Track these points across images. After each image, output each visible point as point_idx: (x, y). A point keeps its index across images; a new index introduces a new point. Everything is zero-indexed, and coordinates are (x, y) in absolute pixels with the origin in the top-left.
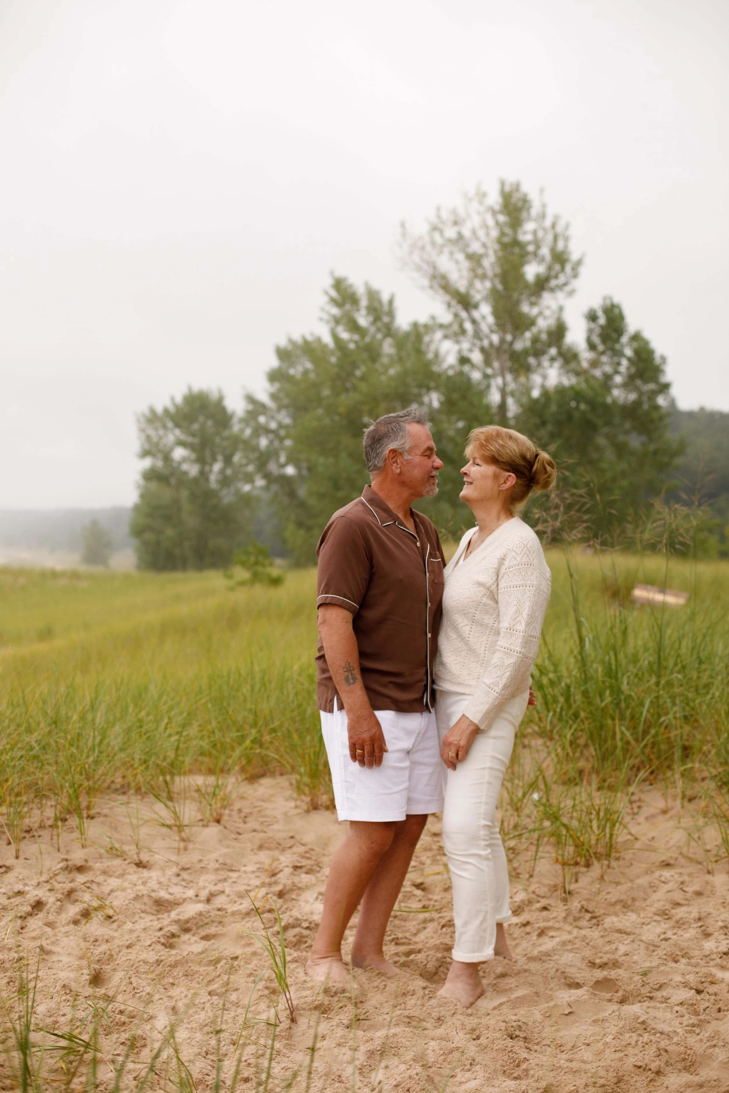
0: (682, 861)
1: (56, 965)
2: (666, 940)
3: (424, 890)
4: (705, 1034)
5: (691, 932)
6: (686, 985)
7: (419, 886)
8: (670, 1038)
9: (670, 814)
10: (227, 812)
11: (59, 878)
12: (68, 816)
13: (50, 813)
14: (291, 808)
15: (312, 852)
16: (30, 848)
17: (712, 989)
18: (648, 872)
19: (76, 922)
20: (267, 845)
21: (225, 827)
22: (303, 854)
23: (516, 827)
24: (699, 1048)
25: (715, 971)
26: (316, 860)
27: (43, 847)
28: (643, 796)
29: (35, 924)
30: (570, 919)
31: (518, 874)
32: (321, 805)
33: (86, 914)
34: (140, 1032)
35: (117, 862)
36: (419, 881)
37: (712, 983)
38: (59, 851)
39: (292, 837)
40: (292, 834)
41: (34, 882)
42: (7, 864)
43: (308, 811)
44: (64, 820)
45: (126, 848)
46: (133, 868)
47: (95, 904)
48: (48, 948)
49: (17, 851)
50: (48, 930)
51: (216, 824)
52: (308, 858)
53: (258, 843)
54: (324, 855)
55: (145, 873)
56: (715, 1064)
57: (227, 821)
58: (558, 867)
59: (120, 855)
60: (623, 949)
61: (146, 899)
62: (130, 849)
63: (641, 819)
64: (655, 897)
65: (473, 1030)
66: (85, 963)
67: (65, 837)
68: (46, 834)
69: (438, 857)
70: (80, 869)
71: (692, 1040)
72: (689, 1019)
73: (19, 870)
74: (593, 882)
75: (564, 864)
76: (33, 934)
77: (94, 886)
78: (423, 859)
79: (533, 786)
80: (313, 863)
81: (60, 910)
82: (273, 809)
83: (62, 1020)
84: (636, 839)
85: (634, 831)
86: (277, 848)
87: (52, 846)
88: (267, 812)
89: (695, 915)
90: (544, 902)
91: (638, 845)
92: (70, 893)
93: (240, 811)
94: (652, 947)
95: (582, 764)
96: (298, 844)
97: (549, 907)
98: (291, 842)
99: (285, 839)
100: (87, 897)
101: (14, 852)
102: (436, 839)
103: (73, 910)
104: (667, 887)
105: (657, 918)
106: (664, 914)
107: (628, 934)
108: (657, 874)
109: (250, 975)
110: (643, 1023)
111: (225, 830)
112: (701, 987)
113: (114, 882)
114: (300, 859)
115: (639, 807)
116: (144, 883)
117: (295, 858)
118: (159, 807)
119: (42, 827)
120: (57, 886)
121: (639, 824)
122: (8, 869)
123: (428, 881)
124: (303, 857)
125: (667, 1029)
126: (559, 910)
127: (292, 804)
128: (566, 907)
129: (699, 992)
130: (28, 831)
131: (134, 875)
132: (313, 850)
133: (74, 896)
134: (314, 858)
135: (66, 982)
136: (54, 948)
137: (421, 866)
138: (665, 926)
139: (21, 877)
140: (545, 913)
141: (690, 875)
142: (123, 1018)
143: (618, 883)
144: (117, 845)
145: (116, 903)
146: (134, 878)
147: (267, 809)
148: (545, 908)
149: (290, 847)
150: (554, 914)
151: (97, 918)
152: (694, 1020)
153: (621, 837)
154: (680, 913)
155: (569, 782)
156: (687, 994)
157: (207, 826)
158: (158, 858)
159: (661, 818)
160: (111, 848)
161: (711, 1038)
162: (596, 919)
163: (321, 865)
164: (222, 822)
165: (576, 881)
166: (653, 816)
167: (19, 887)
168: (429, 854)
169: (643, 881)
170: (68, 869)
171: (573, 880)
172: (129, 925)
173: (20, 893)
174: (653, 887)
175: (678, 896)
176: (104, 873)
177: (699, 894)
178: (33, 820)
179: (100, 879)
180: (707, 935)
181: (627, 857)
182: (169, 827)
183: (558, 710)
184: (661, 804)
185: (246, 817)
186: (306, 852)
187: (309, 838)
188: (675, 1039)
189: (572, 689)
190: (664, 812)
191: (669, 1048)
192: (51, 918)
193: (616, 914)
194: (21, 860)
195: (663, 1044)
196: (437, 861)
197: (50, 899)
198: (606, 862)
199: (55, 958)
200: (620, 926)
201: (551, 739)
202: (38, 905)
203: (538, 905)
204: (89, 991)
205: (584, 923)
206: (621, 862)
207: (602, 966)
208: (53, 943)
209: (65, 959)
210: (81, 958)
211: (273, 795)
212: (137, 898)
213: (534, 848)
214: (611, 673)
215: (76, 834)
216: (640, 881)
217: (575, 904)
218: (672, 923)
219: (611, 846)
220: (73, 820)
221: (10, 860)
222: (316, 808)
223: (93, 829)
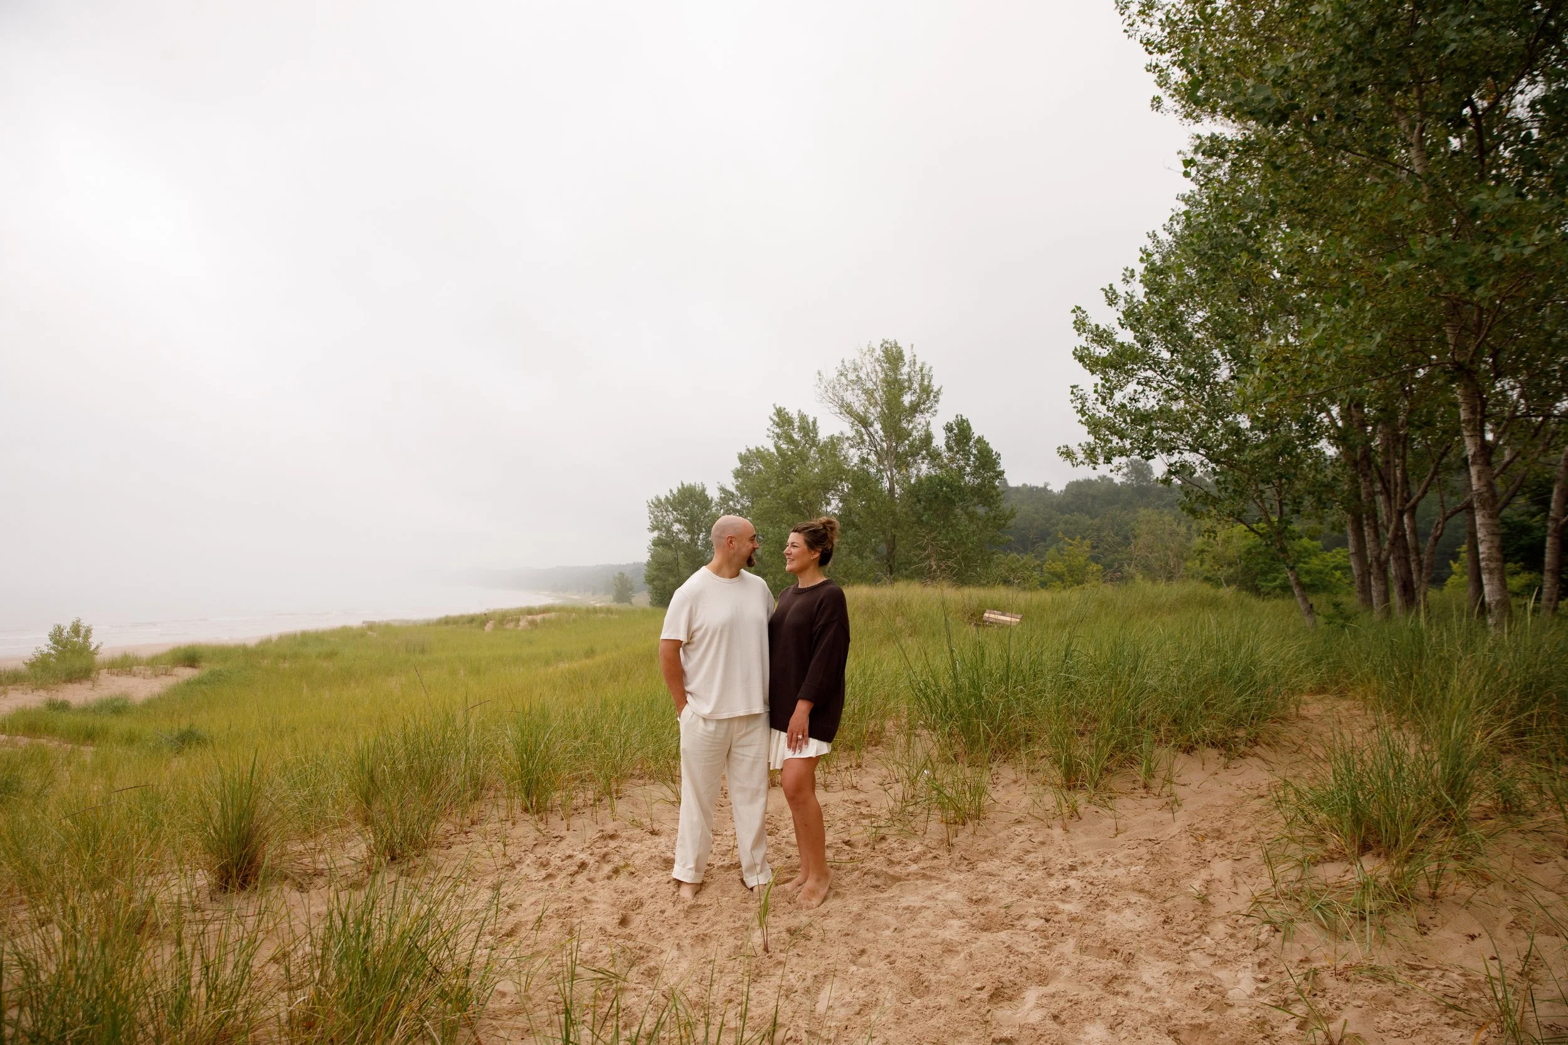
0: (1029, 818)
1: (596, 911)
2: (1021, 880)
3: (850, 845)
4: (1054, 955)
5: (1039, 873)
6: (1037, 915)
7: (847, 843)
8: (1029, 957)
9: (1020, 783)
11: (597, 845)
12: (603, 798)
13: (590, 794)
16: (577, 822)
17: (1057, 918)
18: (1007, 827)
19: (609, 878)
23: (913, 797)
24: (1050, 966)
25: (1057, 903)
27: (586, 821)
28: (1000, 771)
29: (581, 879)
30: (953, 865)
33: (616, 871)
34: (652, 964)
35: (638, 831)
36: (847, 839)
37: (1056, 913)
38: (597, 824)
41: (580, 848)
42: (561, 835)
44: (600, 800)
45: (643, 820)
46: (648, 836)
47: (622, 864)
48: (590, 898)
49: (568, 825)
50: (590, 884)
55: (657, 839)
56: (1062, 978)
58: (943, 825)
59: (640, 826)
60: (991, 888)
61: (657, 859)
62: (646, 821)
63: (999, 787)
64: (1012, 846)
65: (889, 956)
66: (615, 909)
67: (603, 813)
68: (588, 811)
70: (612, 837)
71: (1045, 959)
72: (1042, 942)
73: (570, 838)
74: (968, 837)
75: (947, 824)
76: (580, 887)
77: (622, 850)
79: (925, 766)
81: (598, 869)
83: (599, 955)
84: (996, 803)
85: (994, 796)
87: (593, 820)
89: (1040, 859)
90: (935, 853)
91: (998, 808)
92: (605, 856)
94: (1012, 886)
95: (957, 748)
97: (938, 857)
100: (616, 858)
101: (565, 826)
102: (857, 807)
103: (607, 868)
104: (1020, 839)
105: (1014, 863)
106: (1019, 860)
107: (995, 876)
108: (1013, 829)
109: (731, 916)
110: (1008, 947)
112: (1048, 917)
113: (635, 846)
115: (998, 779)
116: (656, 847)
118: (665, 788)
119: (585, 806)
120: (596, 851)
121: (998, 792)
122: (562, 838)
123: (853, 839)
125: (1026, 950)
126: (945, 860)
128: (950, 857)
129: (1047, 920)
130: (576, 810)
131: (650, 841)
133: (607, 858)
135: (603, 925)
136: (594, 898)
138: (1020, 869)
139: (570, 845)
140: (935, 861)
141: (1036, 829)
142: (643, 953)
143: (985, 837)
145: (637, 862)
146: (649, 842)
148: (935, 857)
150: (942, 862)
151: (624, 874)
152: (1045, 943)
153: (986, 801)
154: (1030, 858)
155: (947, 761)
156: (1039, 923)
158: (666, 827)
159: (1013, 786)
160: (633, 821)
161: (1058, 958)
162: (972, 865)
165: (957, 836)
166: (1007, 785)
167: (569, 852)
168: (853, 818)
169: (1003, 834)
170: (603, 837)
171: (954, 836)
172: (646, 880)
173: (570, 857)
174: (1011, 839)
175: (1028, 846)
176: (629, 839)
177: (1043, 843)
178: (579, 802)
179: (626, 844)
180: (1051, 875)
181: (991, 817)
182: (673, 803)
183: (939, 712)
184: (1013, 777)
188: (1033, 959)
189: (948, 697)
190: (1015, 782)
191: (1029, 966)
192: (592, 875)
193: (986, 861)
194: (571, 832)
195: (1024, 963)
197: (591, 861)
198: (976, 822)
199: (595, 906)
200: (988, 870)
201: (934, 729)
202: (583, 865)
203: (930, 855)
204: (618, 931)
205: (963, 868)
206: (987, 821)
207: (977, 901)
208: (593, 894)
209: (602, 906)
210: (614, 905)
212: (651, 858)
213: (926, 812)
214: (974, 684)
215: (609, 810)
216: (1000, 835)
217: (956, 854)
218: (1025, 866)
219: (979, 809)
220: (607, 801)
221: (564, 833)
222: (774, 786)
223: (621, 807)
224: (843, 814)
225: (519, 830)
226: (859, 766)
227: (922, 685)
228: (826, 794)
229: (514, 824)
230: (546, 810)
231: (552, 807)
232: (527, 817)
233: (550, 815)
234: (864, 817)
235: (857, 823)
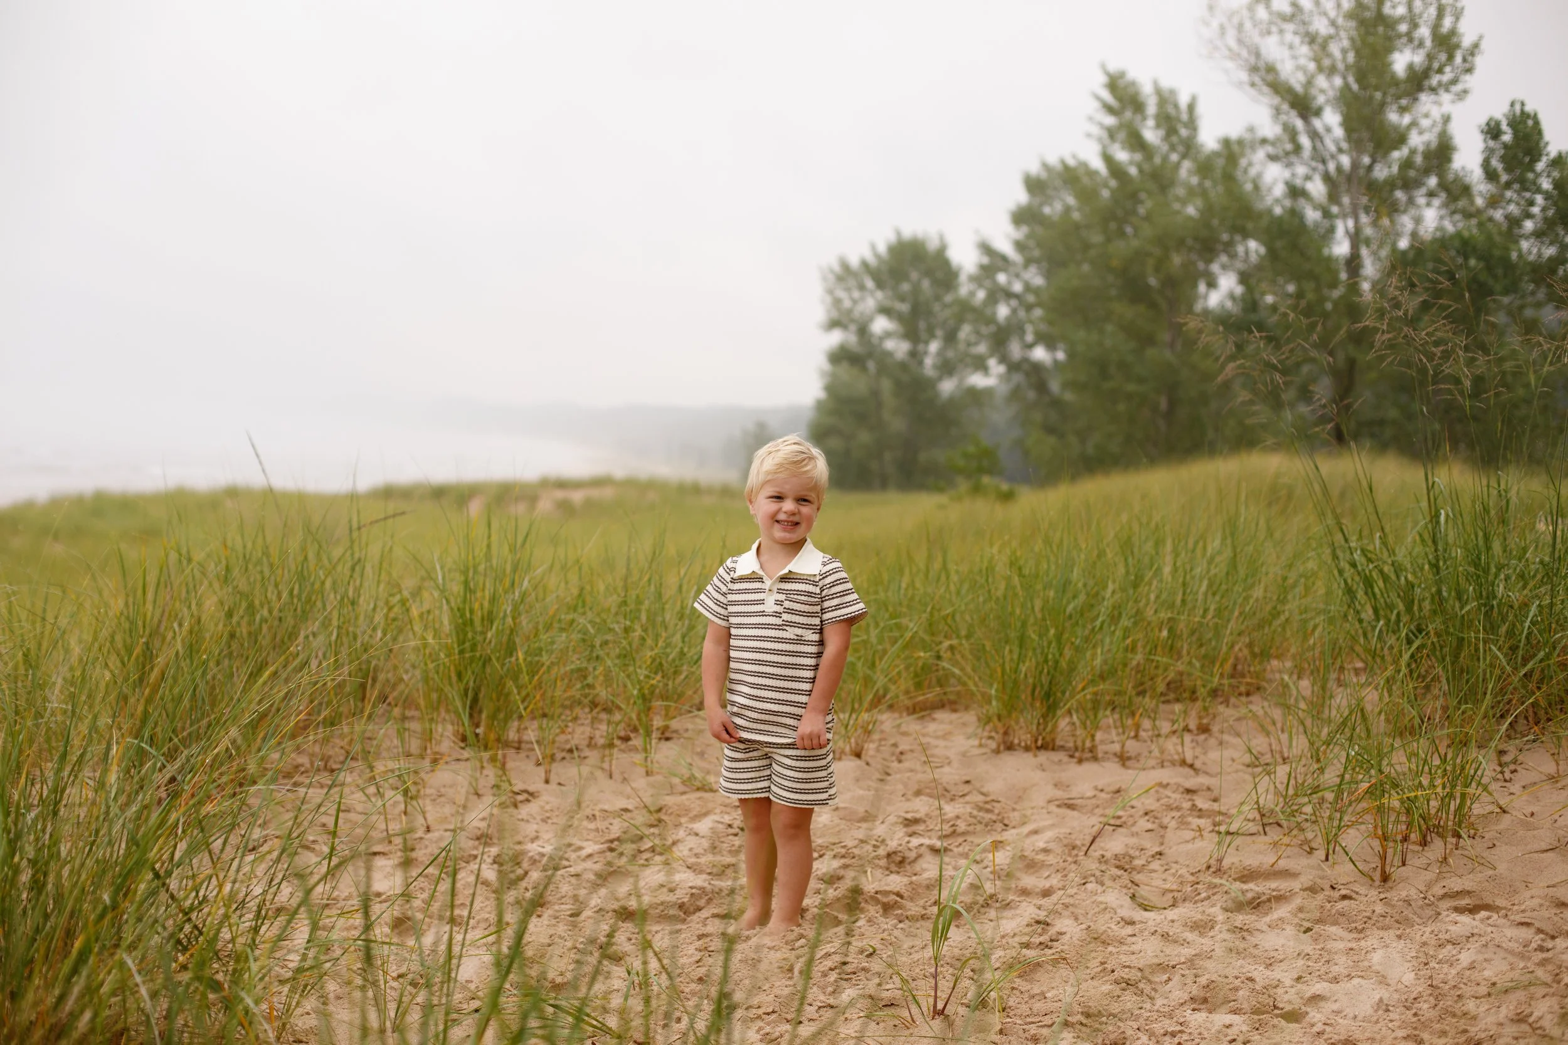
10: (872, 746)
12: (632, 735)
14: (973, 747)
15: (995, 804)
16: (566, 771)
20: (928, 791)
21: (868, 764)
22: (981, 805)
26: (998, 815)
27: (588, 770)
28: (1520, 758)
31: (1312, 849)
32: (1019, 745)
38: (611, 777)
39: (968, 782)
40: (968, 778)
42: (531, 789)
43: (997, 752)
44: (626, 739)
49: (548, 772)
51: (853, 758)
52: (988, 811)
53: (916, 787)
54: (1014, 810)
57: (872, 757)
58: (1375, 843)
59: (702, 787)
63: (1515, 788)
67: (623, 759)
68: (595, 755)
69: (1190, 819)
73: (549, 798)
74: (1429, 865)
75: (1385, 838)
78: (1166, 821)
80: (994, 817)
82: (946, 747)
84: (1504, 812)
86: (943, 795)
87: (602, 769)
88: (936, 751)
90: (1349, 890)
91: (1506, 820)
93: (895, 745)
96: (975, 792)
97: (1354, 896)
98: (967, 788)
99: (956, 784)
101: (543, 775)
102: (1189, 797)
107: (1480, 939)
111: (866, 767)
114: (975, 812)
115: (1514, 771)
117: (968, 809)
119: (591, 745)
121: (1512, 794)
122: (532, 795)
124: (980, 809)
126: (1371, 901)
127: (976, 742)
128: (1382, 896)
130: (569, 750)
132: (999, 802)
134: (996, 811)
137: (1162, 832)
139: (548, 807)
140: (1346, 902)
143: (1470, 869)
144: (697, 775)
147: (936, 747)
148: (1349, 896)
149: (964, 795)
150: (1363, 906)
153: (1480, 805)
157: (840, 759)
159: (1547, 786)
160: (689, 778)
163: (1006, 822)
164: (863, 756)
165: (1404, 864)
166: (1534, 784)
168: (1177, 814)
171: (1397, 861)
178: (579, 735)
181: (1487, 836)
183: (1393, 617)
184: (1550, 768)
185: (902, 753)
186: (986, 803)
187: (995, 787)
189: (1418, 591)
190: (1553, 779)
194: (553, 786)
196: (1189, 823)
198: (1454, 840)
203: (1338, 892)
206: (1477, 842)
211: (950, 733)
214: (1479, 566)
215: (640, 757)
219: (1461, 815)
220: (637, 741)
221: (536, 785)
222: (1010, 747)
223: (665, 753)
224: (1150, 803)
225: (442, 776)
226: (1204, 729)
227: (1357, 556)
228: (1122, 771)
229: (435, 761)
230: (507, 744)
231: (520, 742)
232: (466, 754)
233: (511, 752)
234: (1200, 813)
235: (1183, 823)
